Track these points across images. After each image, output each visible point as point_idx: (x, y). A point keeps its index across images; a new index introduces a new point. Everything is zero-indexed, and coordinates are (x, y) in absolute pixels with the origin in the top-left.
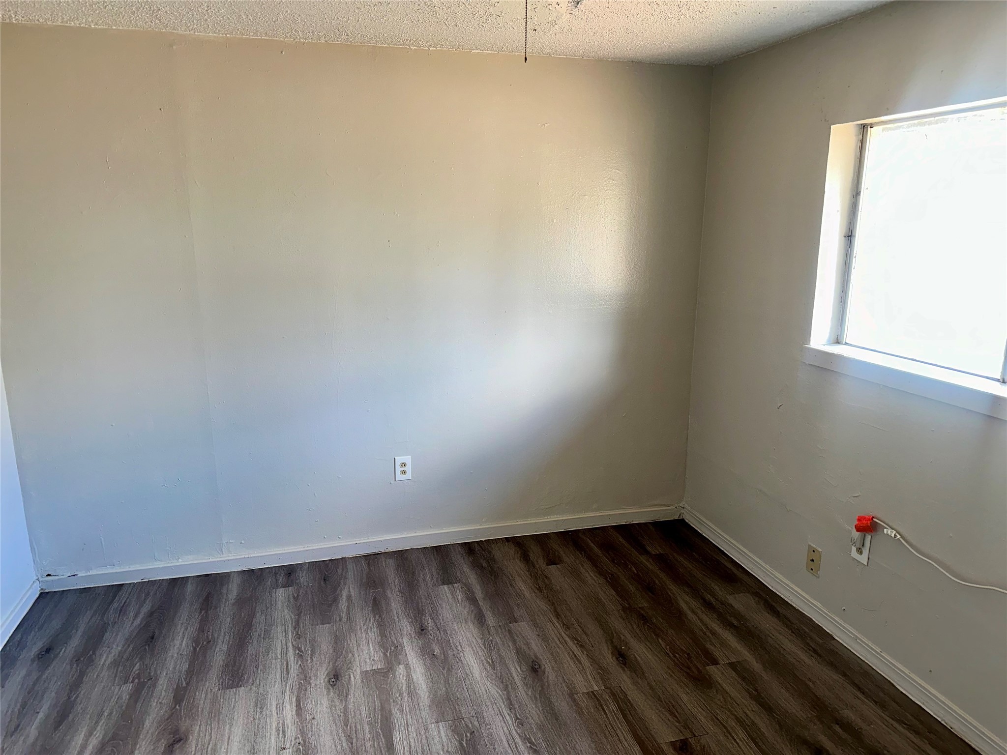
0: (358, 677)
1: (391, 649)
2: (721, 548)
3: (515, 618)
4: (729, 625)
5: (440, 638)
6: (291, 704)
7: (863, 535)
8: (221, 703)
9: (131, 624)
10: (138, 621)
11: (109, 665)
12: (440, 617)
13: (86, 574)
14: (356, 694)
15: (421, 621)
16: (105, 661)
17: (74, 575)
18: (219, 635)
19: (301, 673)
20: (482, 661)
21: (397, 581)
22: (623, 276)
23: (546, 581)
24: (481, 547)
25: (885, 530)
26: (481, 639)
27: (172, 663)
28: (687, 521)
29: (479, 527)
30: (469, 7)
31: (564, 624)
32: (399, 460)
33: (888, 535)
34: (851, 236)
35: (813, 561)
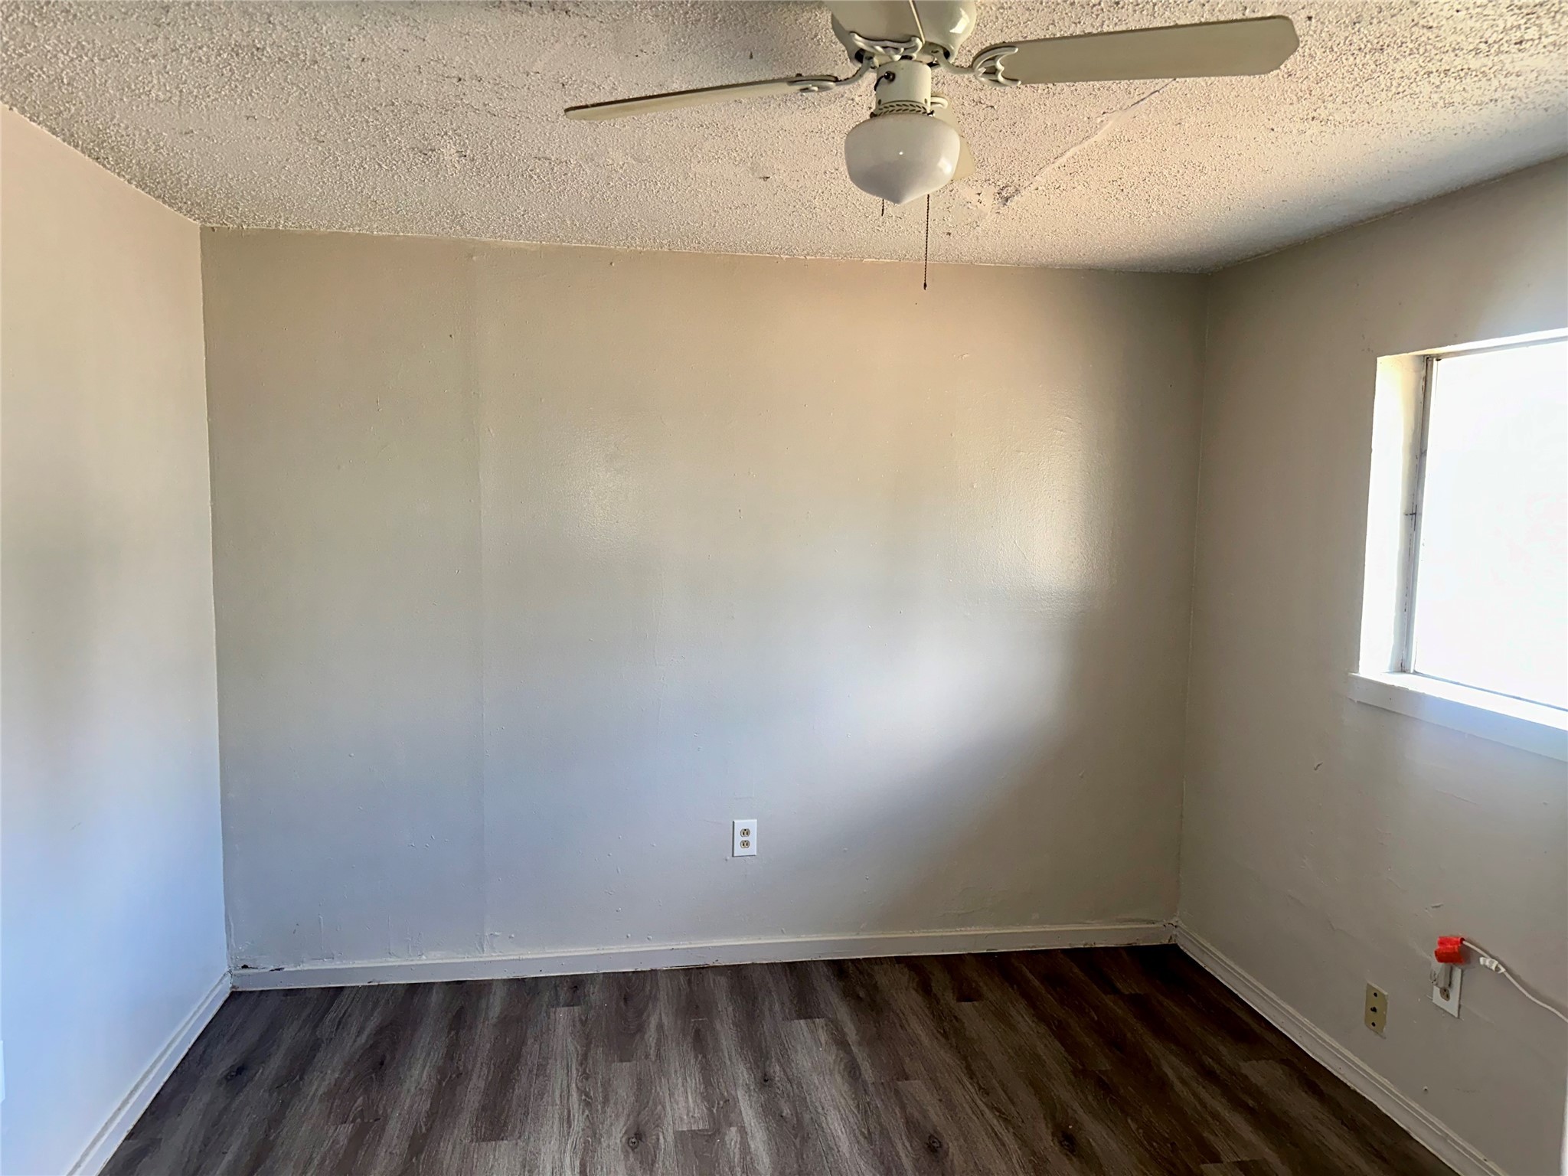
0: (670, 1138)
1: (718, 1104)
2: (1234, 991)
3: (905, 1073)
4: (1238, 1105)
5: (792, 1094)
6: (573, 1170)
7: (1449, 967)
8: (475, 1161)
9: (353, 1041)
10: (363, 1038)
11: (321, 1096)
12: (793, 1064)
13: (294, 969)
14: (667, 1163)
15: (764, 1068)
16: (317, 1090)
17: (279, 970)
18: (474, 1066)
19: (588, 1127)
20: (854, 1130)
21: (730, 1009)
22: (1077, 565)
23: (957, 1024)
24: (857, 968)
25: (1481, 959)
26: (853, 1099)
27: (408, 1101)
28: (1182, 948)
29: (855, 937)
30: (861, 208)
31: (980, 1088)
32: (740, 824)
33: (1486, 967)
34: (1415, 514)
35: (1375, 1010)
